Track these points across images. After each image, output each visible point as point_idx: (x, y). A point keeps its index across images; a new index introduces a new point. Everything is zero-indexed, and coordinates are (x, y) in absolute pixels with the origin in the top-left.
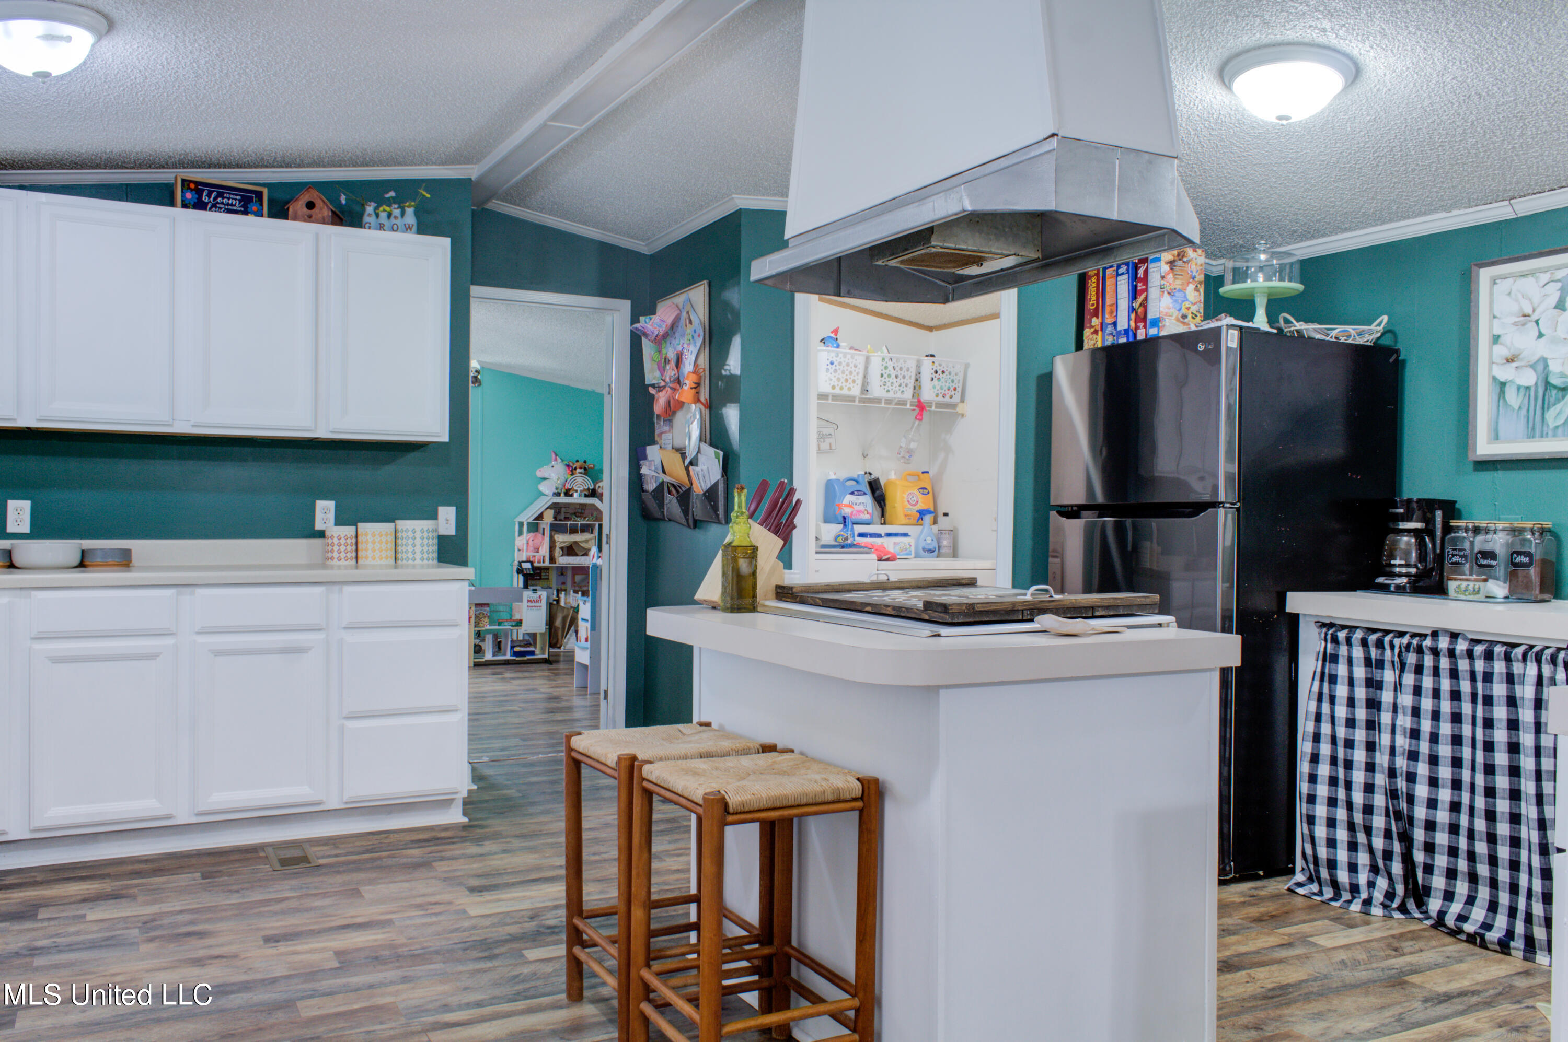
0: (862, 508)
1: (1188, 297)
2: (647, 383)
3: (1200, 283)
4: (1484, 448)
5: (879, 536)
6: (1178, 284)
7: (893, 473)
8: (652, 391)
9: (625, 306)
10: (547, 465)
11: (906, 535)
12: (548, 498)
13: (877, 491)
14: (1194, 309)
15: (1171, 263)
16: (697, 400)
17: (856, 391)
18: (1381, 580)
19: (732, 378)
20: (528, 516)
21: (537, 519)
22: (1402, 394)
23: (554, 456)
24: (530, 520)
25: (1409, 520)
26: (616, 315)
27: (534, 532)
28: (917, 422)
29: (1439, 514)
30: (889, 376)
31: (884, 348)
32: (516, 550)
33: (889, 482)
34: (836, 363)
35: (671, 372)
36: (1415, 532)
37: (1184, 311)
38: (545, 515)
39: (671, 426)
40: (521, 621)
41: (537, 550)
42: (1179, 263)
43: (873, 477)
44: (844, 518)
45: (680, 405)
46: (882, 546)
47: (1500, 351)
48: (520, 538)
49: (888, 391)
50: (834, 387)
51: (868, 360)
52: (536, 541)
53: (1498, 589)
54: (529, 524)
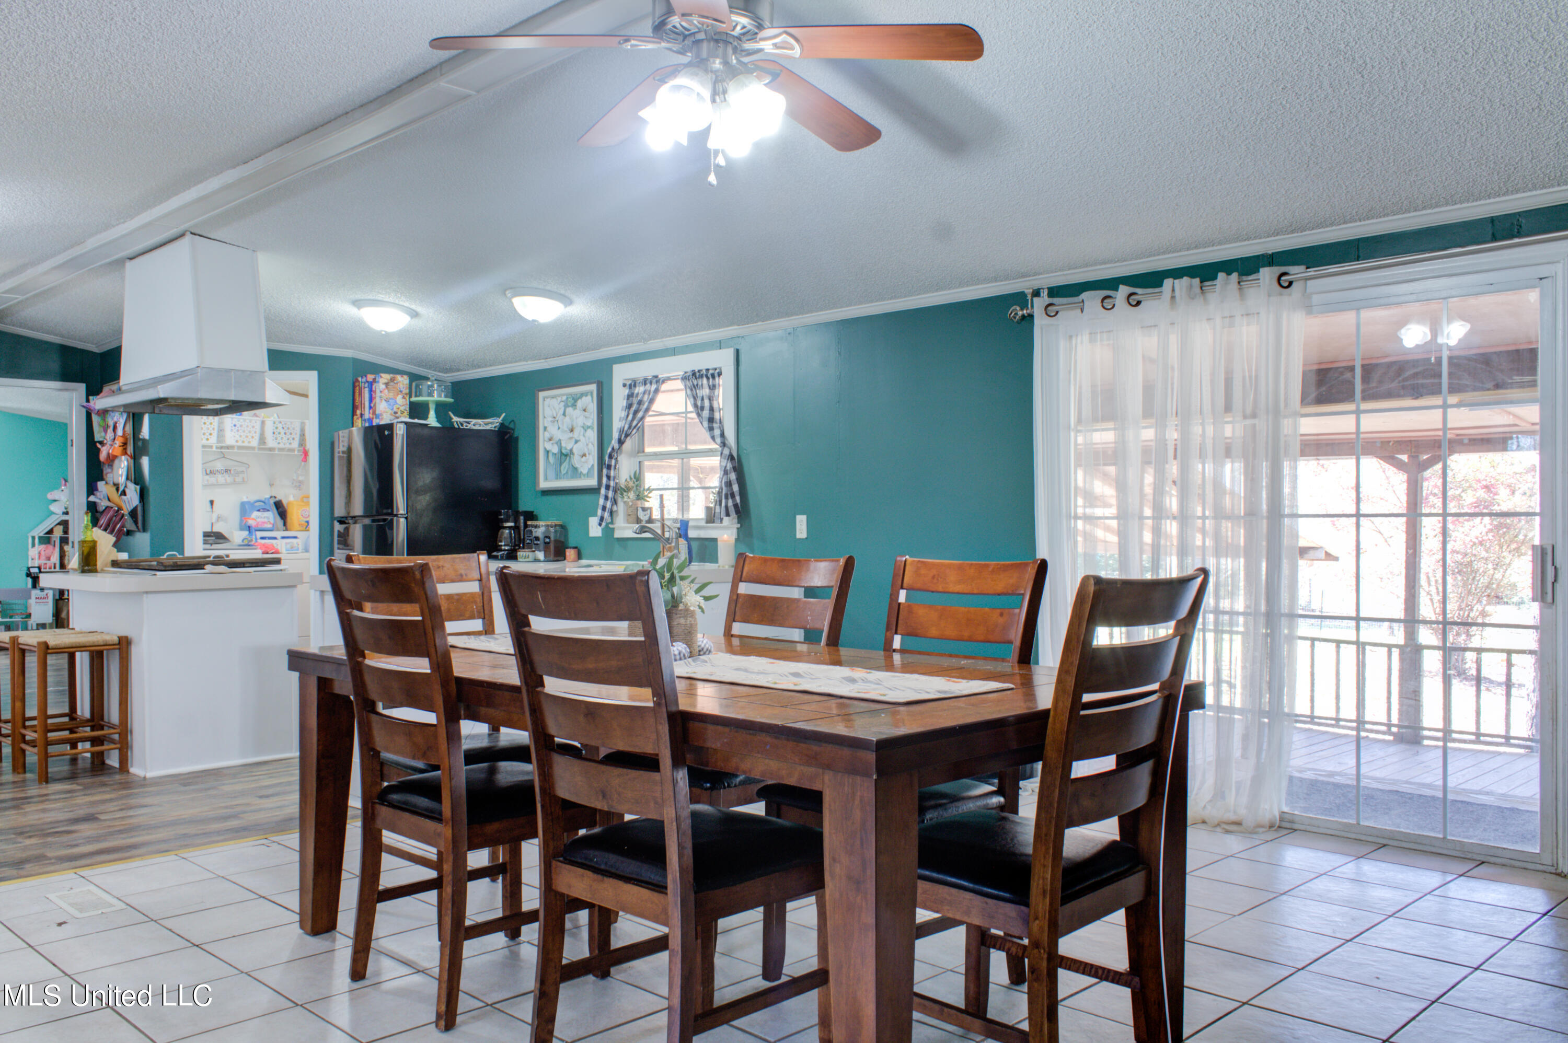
0: (266, 520)
1: (398, 402)
2: (96, 440)
3: (406, 394)
4: (544, 484)
5: (275, 538)
6: (391, 395)
7: (292, 496)
8: (99, 446)
9: (82, 387)
10: (57, 489)
11: (295, 537)
12: (58, 516)
13: (281, 509)
14: (402, 408)
15: (387, 384)
16: (125, 452)
17: (255, 443)
18: (495, 554)
19: (144, 440)
20: (41, 531)
21: (47, 533)
22: (517, 455)
23: (64, 482)
24: (42, 535)
25: (507, 521)
26: (74, 394)
27: (45, 544)
28: (303, 463)
29: (522, 518)
30: (279, 433)
31: (276, 415)
32: (30, 560)
33: (289, 503)
34: (238, 425)
35: (110, 434)
36: (510, 528)
37: (395, 409)
38: (55, 530)
39: (112, 469)
40: (30, 615)
41: (49, 559)
42: (392, 384)
43: (277, 499)
44: (249, 527)
45: (115, 457)
46: (272, 545)
47: (547, 435)
48: (33, 549)
49: (279, 443)
50: (237, 441)
51: (263, 423)
52: (47, 551)
53: (541, 555)
54: (40, 538)
